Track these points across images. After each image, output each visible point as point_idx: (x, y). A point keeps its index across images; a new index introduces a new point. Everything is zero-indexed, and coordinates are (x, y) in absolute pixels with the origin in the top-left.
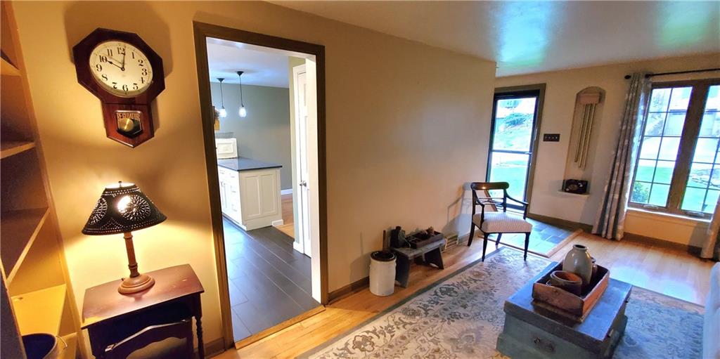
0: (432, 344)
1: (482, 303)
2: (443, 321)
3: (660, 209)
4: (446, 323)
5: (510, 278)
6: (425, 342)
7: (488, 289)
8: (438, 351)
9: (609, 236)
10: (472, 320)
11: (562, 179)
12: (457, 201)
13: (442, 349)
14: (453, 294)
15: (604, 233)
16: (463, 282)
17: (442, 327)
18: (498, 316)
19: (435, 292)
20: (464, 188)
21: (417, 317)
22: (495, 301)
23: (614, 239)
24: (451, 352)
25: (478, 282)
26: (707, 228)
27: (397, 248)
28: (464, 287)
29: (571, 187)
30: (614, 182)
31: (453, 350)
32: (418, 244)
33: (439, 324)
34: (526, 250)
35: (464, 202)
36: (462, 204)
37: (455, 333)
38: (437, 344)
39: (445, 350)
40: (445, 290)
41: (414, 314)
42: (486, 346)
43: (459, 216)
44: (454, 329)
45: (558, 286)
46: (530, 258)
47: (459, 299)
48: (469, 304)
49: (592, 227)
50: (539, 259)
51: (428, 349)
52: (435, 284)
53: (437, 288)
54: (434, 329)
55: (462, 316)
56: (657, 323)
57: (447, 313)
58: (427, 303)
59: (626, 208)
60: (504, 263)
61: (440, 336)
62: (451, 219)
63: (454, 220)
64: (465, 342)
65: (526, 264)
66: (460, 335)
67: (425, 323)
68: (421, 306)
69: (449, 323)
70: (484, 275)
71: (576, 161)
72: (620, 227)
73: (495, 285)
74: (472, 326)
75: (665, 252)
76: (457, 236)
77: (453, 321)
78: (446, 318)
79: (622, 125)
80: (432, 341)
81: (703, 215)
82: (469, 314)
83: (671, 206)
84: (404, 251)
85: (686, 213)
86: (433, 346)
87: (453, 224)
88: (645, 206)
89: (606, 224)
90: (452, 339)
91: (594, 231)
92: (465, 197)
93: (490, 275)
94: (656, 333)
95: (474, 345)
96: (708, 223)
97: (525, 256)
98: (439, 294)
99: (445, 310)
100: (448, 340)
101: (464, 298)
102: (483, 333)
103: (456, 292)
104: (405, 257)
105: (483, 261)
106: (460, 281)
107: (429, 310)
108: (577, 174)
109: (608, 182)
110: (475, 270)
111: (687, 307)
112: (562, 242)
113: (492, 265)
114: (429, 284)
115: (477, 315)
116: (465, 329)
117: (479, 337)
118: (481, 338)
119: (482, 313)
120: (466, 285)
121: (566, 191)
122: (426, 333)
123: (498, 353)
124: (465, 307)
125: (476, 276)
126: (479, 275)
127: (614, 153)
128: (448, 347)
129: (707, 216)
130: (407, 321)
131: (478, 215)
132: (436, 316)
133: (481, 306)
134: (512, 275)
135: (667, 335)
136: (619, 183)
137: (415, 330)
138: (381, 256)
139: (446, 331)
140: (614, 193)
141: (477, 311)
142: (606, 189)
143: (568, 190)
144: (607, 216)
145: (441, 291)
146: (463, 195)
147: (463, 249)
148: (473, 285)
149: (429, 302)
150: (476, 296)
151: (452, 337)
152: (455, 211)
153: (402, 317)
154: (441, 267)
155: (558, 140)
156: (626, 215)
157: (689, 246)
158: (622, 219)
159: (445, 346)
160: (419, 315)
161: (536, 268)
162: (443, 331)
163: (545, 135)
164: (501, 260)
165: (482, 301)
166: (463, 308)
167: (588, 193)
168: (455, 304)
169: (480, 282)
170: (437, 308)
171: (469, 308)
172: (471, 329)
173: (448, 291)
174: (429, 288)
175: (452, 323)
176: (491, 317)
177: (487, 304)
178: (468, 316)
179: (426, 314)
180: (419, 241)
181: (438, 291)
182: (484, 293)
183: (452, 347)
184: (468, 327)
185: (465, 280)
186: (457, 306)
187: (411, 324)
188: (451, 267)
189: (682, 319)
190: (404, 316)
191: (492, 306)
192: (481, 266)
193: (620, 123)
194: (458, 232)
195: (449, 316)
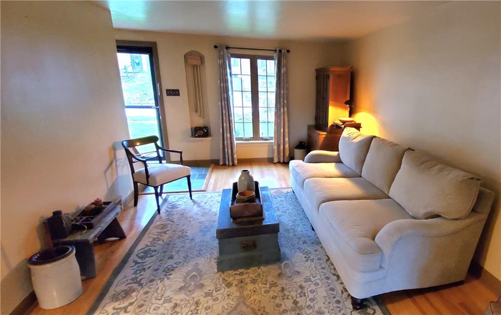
0: (166, 305)
1: (183, 247)
2: (162, 280)
3: (251, 139)
4: (166, 279)
5: (190, 217)
6: (159, 308)
7: (180, 234)
8: (176, 305)
9: (231, 164)
10: (185, 263)
11: (190, 128)
12: (112, 163)
13: (178, 302)
14: (153, 254)
15: (227, 162)
16: (154, 239)
17: (164, 286)
18: (202, 249)
19: (134, 261)
20: (114, 148)
21: (134, 294)
22: (192, 240)
23: (233, 165)
24: (188, 298)
25: (167, 232)
26: (273, 146)
27: (66, 237)
28: (159, 242)
29: (199, 133)
30: (225, 125)
31: (188, 296)
32: (93, 221)
33: (160, 285)
34: (190, 191)
35: (118, 163)
36: (116, 166)
37: (180, 282)
38: (171, 302)
39: (182, 300)
40: (142, 254)
41: (127, 293)
42: (208, 275)
43: (116, 179)
44: (176, 279)
45: (245, 202)
46: (194, 195)
47: (162, 254)
48: (174, 253)
49: (218, 161)
50: (201, 194)
51: (166, 312)
52: (129, 255)
53: (133, 257)
54: (159, 292)
55: (175, 266)
56: (278, 204)
57: (160, 271)
58: (134, 276)
59: (236, 142)
60: (178, 208)
61: (168, 293)
62: (110, 185)
63: (113, 185)
64: (193, 283)
65: (194, 201)
66: (184, 281)
67: (147, 293)
68: (129, 281)
69: (168, 279)
70: (169, 224)
71: (196, 112)
72: (235, 156)
73: (183, 228)
74: (189, 267)
75: (259, 165)
76: (120, 201)
77: (171, 274)
78: (162, 276)
79: (220, 83)
80: (164, 303)
81: (269, 138)
82: (180, 260)
83: (256, 136)
84: (79, 237)
85: (262, 139)
86: (168, 306)
87: (113, 189)
88: (243, 139)
89: (227, 156)
90: (181, 289)
91: (221, 163)
92: (118, 158)
93: (173, 222)
94: (281, 211)
95: (200, 280)
96: (272, 143)
97: (191, 196)
98: (140, 260)
99: (156, 270)
100: (178, 291)
101: (165, 252)
102: (200, 267)
103: (155, 251)
104: (85, 243)
105: (159, 213)
106: (151, 239)
107: (141, 280)
108: (200, 122)
109: (221, 125)
110: (158, 223)
111: (283, 191)
112: (207, 176)
113: (169, 214)
114: (121, 258)
115: (186, 257)
116: (185, 274)
117: (200, 272)
118: (201, 271)
119: (189, 254)
120: (159, 240)
121: (196, 137)
122: (153, 301)
123: (220, 273)
124: (171, 257)
125: (162, 228)
126: (164, 226)
127: (220, 103)
128: (182, 296)
129: (271, 138)
130: (126, 304)
131: (140, 172)
132: (152, 281)
133: (184, 249)
134: (190, 214)
135: (285, 209)
136: (228, 125)
137: (141, 306)
138: (47, 256)
139: (170, 286)
140: (227, 133)
141: (184, 255)
142: (221, 131)
143: (196, 135)
144: (226, 150)
145: (139, 257)
146: (115, 157)
147: (132, 211)
148: (165, 237)
149: (135, 273)
150: (174, 244)
151: (179, 287)
152: (112, 174)
153: (116, 305)
154: (122, 237)
155: (178, 95)
156: (237, 147)
157: (268, 158)
158: (235, 150)
159: (179, 297)
160: (134, 291)
161: (202, 201)
162: (167, 288)
163: (167, 90)
164: (174, 207)
165: (182, 245)
166: (171, 260)
167: (210, 136)
168: (161, 260)
169: (170, 232)
170: (147, 274)
171: (176, 257)
172: (190, 271)
173: (146, 253)
174: (124, 262)
175: (170, 276)
176: (198, 253)
177: (187, 245)
178: (180, 263)
179: (141, 285)
180: (92, 218)
181: (136, 259)
182: (179, 238)
183: (185, 294)
184: (186, 270)
185: (155, 237)
186: (164, 262)
187: (131, 304)
188: (133, 232)
189: (285, 197)
190: (118, 303)
191: (193, 244)
192: (160, 218)
193: (219, 82)
194: (121, 196)
195: (164, 273)
